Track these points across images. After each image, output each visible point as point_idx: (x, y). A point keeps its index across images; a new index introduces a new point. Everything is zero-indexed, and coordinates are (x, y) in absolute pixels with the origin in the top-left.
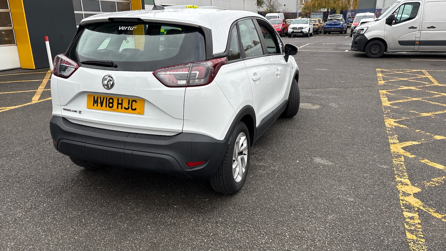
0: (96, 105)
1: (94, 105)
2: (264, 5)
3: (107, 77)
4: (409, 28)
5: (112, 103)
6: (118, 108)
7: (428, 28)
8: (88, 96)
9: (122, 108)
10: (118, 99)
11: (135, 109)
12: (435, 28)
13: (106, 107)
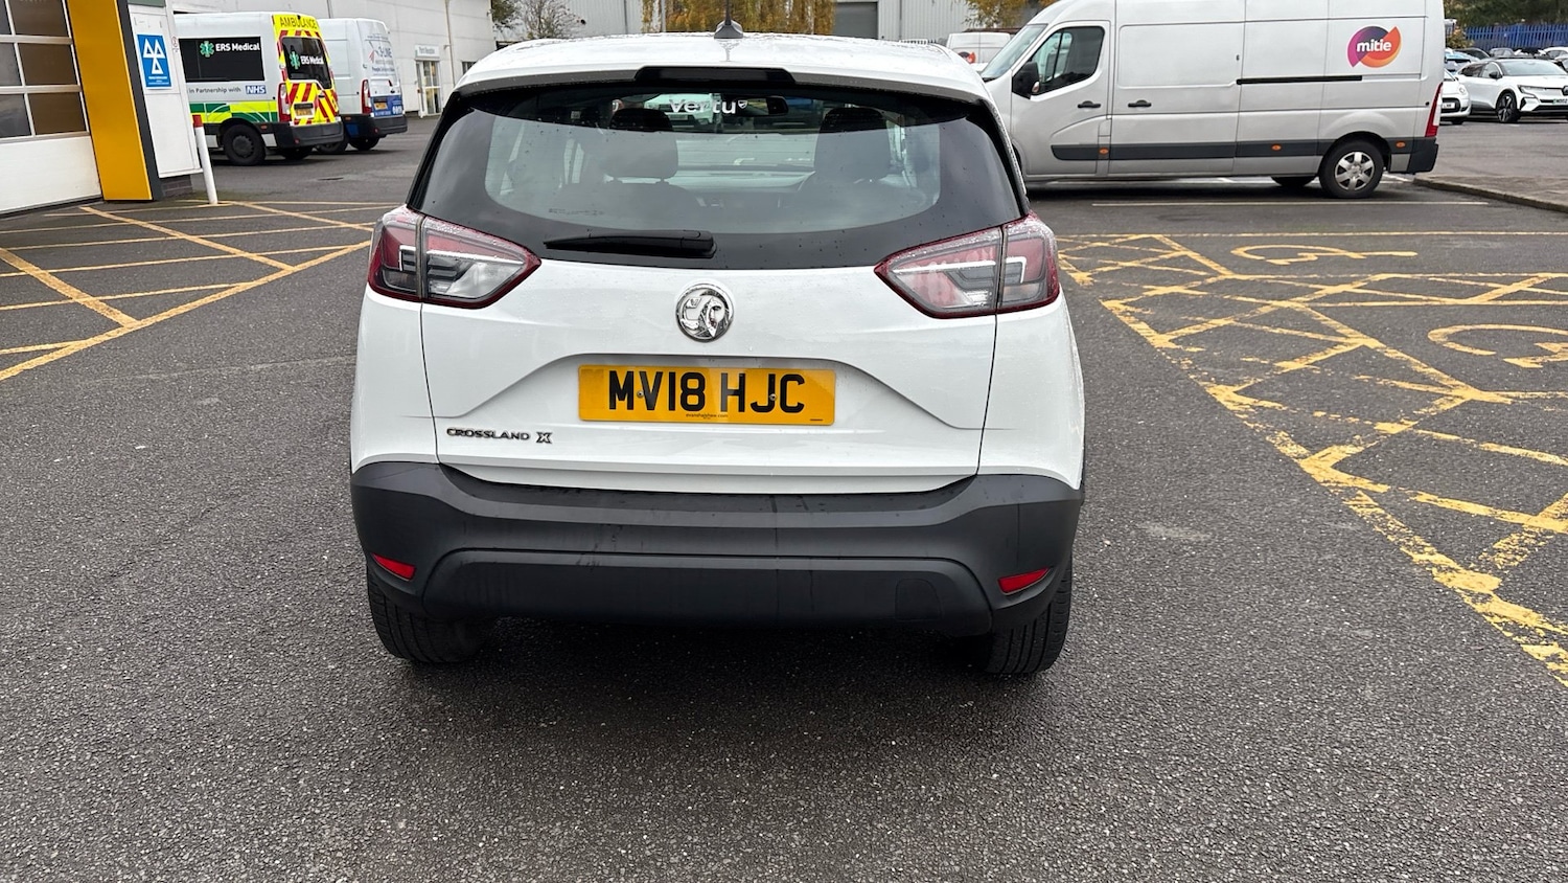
0: (622, 404)
1: (613, 406)
2: (516, 21)
3: (696, 296)
4: (1080, 106)
5: (700, 392)
6: (724, 408)
7: (1130, 106)
8: (584, 373)
9: (742, 408)
10: (725, 377)
11: (800, 407)
12: (1150, 105)
13: (672, 407)
